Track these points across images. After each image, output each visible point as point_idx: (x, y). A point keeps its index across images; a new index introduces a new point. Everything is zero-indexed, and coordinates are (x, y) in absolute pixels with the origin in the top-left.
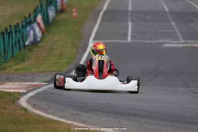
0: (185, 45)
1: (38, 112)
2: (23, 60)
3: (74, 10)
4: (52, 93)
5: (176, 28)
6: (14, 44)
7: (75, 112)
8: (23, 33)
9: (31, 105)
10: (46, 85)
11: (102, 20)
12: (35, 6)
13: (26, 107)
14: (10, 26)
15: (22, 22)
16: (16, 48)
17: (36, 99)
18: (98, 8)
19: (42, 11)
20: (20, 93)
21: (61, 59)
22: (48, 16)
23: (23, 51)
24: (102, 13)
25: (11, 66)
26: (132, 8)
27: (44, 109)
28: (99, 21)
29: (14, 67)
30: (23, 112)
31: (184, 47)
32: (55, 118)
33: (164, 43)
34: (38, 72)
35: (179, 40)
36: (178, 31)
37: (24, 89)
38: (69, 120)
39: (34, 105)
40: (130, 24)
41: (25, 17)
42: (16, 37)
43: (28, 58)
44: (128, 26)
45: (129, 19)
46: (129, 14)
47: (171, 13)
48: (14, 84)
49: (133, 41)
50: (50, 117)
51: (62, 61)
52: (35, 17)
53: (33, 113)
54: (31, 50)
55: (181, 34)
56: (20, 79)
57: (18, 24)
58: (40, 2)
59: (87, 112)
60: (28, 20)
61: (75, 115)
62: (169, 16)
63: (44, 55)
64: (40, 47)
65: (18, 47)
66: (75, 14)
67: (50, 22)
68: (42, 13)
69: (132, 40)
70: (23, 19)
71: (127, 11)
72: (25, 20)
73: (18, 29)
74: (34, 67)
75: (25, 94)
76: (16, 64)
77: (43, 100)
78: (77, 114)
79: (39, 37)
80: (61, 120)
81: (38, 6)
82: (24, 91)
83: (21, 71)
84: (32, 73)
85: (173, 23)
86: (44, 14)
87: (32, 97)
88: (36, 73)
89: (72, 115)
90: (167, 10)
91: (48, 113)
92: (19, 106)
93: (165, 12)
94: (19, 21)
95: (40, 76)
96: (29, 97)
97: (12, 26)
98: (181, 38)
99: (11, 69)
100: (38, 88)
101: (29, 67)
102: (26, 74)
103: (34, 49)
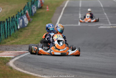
0: (112, 27)
1: (19, 69)
2: (16, 38)
3: (47, 7)
4: (30, 58)
5: (107, 17)
6: (11, 28)
7: (40, 69)
8: (17, 21)
9: (15, 65)
10: (28, 52)
11: (64, 13)
12: (25, 5)
13: (12, 66)
14: (9, 18)
15: (16, 15)
16: (12, 30)
17: (19, 61)
18: (61, 6)
19: (28, 8)
20: (10, 58)
21: (39, 37)
22: (32, 11)
23: (17, 32)
24: (64, 9)
25: (9, 41)
26: (82, 5)
27: (22, 67)
28: (62, 13)
29: (11, 42)
30: (10, 69)
31: (111, 28)
32: (28, 73)
33: (100, 26)
34: (24, 44)
35: (109, 24)
36: (108, 19)
37: (13, 55)
38: (36, 74)
39: (17, 65)
40: (80, 15)
41: (18, 12)
42: (12, 24)
43: (19, 36)
44: (79, 16)
45: (80, 12)
46: (80, 9)
47: (104, 8)
48: (9, 52)
49: (82, 25)
50: (25, 72)
51: (39, 38)
52: (24, 12)
53: (15, 69)
54: (21, 31)
55: (110, 20)
56: (13, 49)
57: (14, 16)
58: (27, 3)
59: (47, 69)
60: (20, 14)
61: (40, 70)
62: (103, 9)
63: (29, 34)
64: (27, 29)
65: (13, 30)
66: (47, 9)
67: (33, 14)
68: (28, 9)
69: (80, 24)
70: (17, 13)
71: (79, 7)
72: (18, 14)
73: (13, 19)
74: (23, 42)
75: (13, 58)
76: (12, 40)
77: (23, 62)
78: (42, 70)
79: (26, 24)
80: (31, 74)
81: (26, 5)
82: (13, 57)
83: (14, 44)
84: (21, 45)
85: (105, 14)
86: (29, 10)
87: (17, 60)
88: (23, 45)
89: (39, 70)
90: (102, 6)
91: (25, 70)
92: (8, 66)
93: (101, 7)
94: (15, 15)
95: (25, 47)
96: (15, 60)
97: (10, 18)
98: (110, 23)
99: (9, 43)
100: (22, 54)
101: (19, 42)
102: (17, 46)
103: (23, 31)
